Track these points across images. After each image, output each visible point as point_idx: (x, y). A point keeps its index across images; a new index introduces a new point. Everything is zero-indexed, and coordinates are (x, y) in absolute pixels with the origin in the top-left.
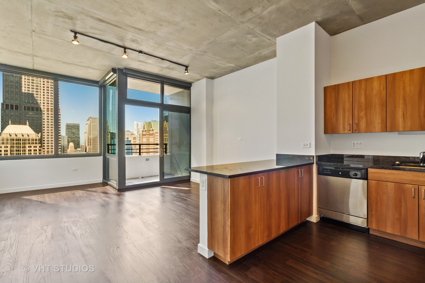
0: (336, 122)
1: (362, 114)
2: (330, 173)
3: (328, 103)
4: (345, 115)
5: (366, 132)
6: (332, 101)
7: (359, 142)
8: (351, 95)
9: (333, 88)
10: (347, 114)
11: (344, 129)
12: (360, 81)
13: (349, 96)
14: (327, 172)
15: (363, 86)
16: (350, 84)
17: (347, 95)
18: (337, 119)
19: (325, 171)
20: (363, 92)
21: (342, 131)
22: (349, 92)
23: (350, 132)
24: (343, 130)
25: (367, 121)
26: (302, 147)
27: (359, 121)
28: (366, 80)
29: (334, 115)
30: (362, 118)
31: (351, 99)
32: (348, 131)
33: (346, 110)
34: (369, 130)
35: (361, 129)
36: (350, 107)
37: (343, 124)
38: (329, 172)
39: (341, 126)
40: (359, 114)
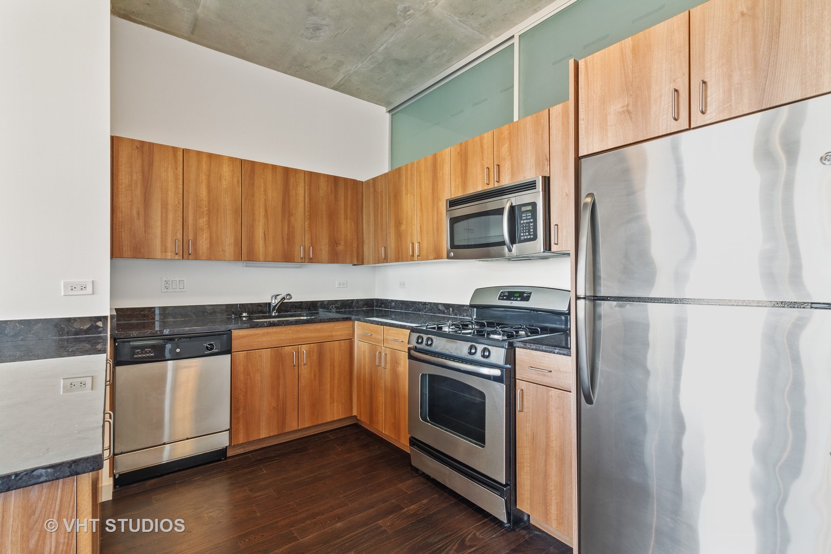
0: (145, 232)
1: (203, 222)
2: (152, 355)
3: (124, 179)
4: (167, 217)
5: (209, 259)
6: (135, 177)
7: (178, 279)
8: (181, 177)
9: (137, 148)
10: (171, 216)
11: (164, 250)
12: (199, 153)
13: (176, 179)
14: (144, 354)
15: (204, 166)
16: (178, 153)
17: (170, 174)
18: (147, 225)
19: (138, 353)
20: (203, 177)
21: (158, 254)
22: (176, 169)
23: (177, 257)
24: (162, 252)
25: (211, 238)
26: (63, 295)
27: (196, 235)
28: (211, 156)
29: (138, 214)
30: (202, 230)
31: (181, 187)
32: (173, 254)
33: (170, 207)
34: (213, 255)
35: (201, 253)
36: (179, 203)
37: (162, 238)
38: (150, 352)
39: (158, 243)
40: (195, 220)
